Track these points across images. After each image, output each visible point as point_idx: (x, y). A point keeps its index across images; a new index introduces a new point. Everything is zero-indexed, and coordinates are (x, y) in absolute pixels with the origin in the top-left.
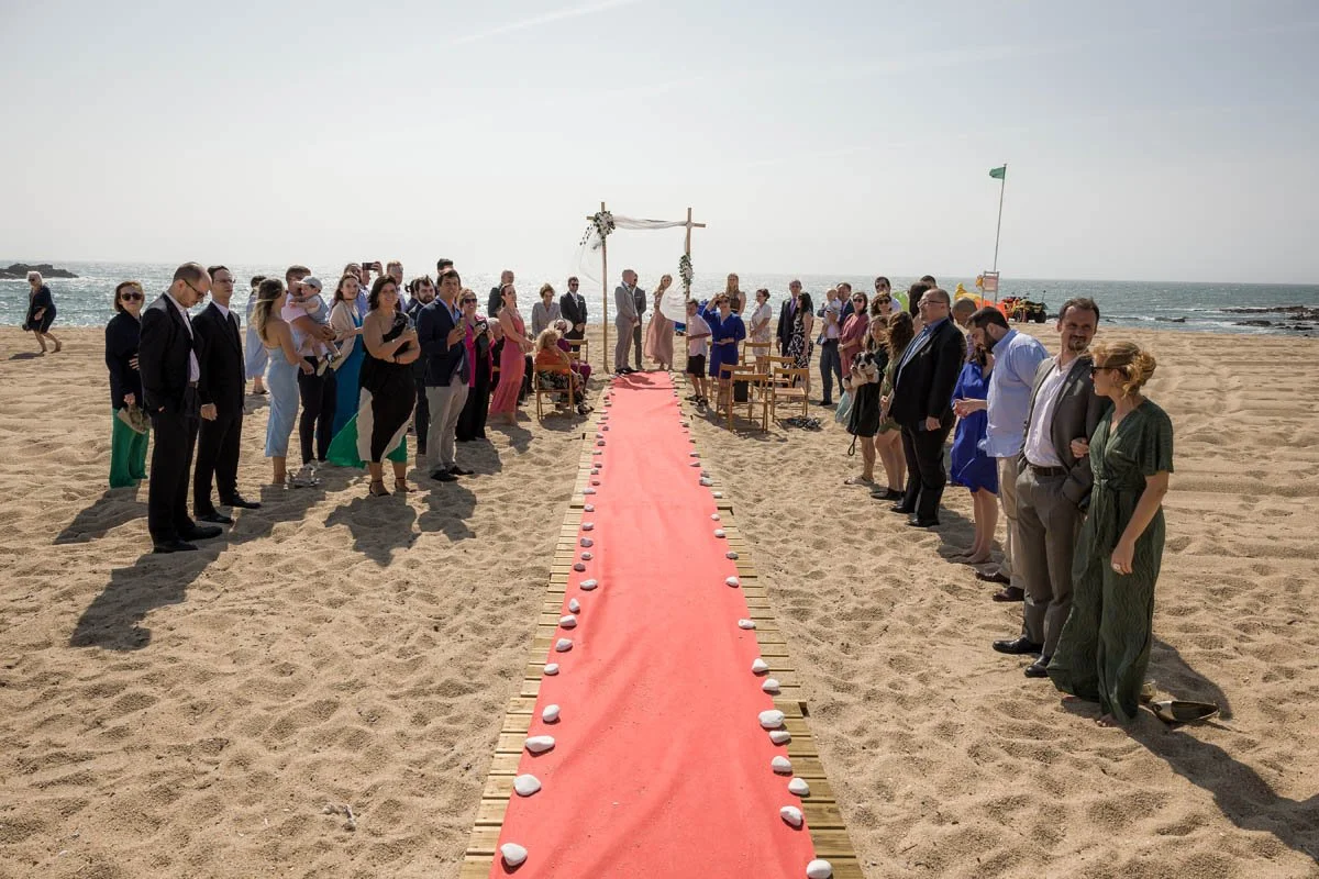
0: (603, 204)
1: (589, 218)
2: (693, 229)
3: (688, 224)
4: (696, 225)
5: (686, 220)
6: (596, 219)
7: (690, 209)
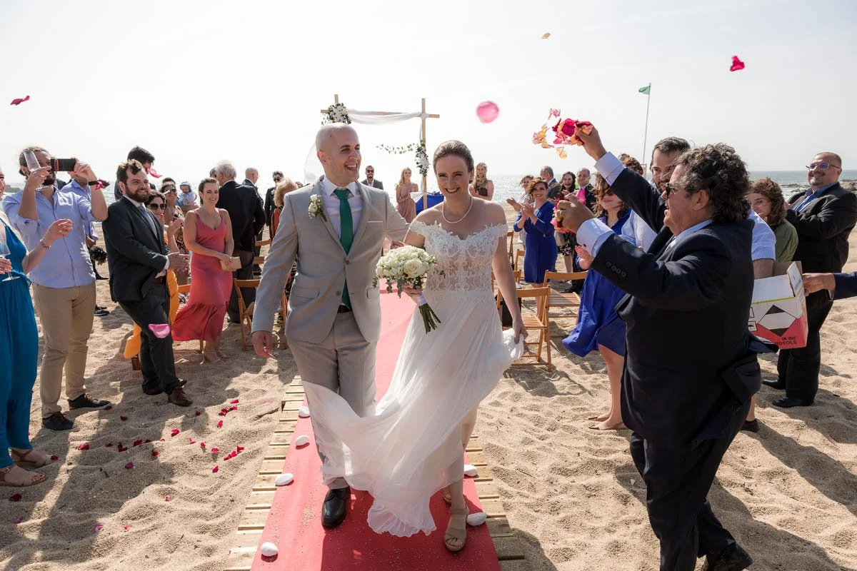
0: (336, 97)
1: (323, 111)
2: (428, 120)
3: (423, 115)
4: (431, 116)
5: (420, 111)
6: (330, 111)
7: (423, 100)
